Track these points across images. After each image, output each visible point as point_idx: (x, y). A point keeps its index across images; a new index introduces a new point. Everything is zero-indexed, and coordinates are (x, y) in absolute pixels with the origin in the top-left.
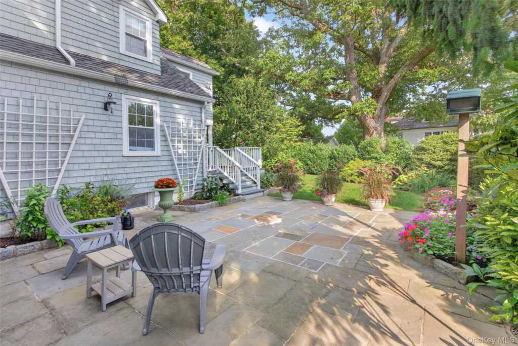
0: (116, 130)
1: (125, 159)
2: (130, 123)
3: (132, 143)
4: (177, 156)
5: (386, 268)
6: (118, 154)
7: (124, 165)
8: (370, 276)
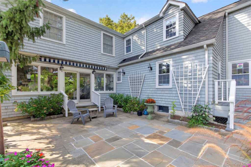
0: (154, 78)
1: (157, 90)
2: (159, 73)
3: (160, 83)
4: (180, 89)
5: (50, 154)
6: (154, 87)
7: (156, 92)
8: (54, 147)
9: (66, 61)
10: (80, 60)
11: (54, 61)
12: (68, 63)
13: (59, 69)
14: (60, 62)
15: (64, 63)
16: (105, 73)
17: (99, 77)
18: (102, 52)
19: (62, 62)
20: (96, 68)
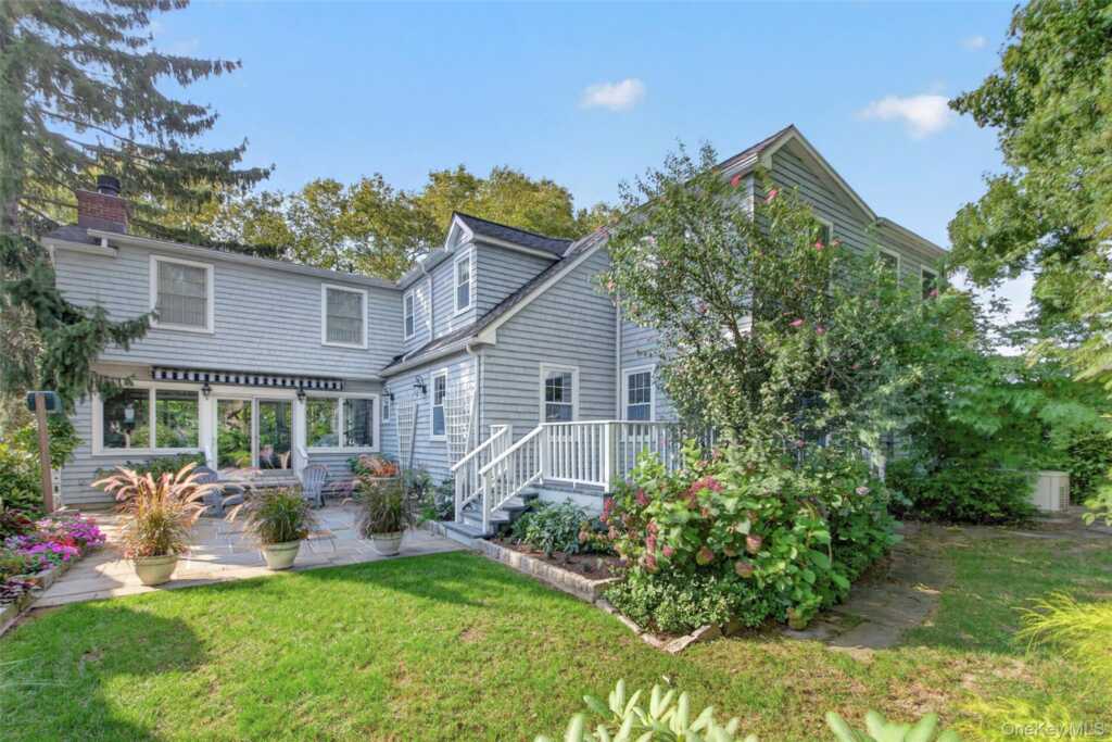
0: (428, 413)
1: (431, 445)
2: (436, 402)
6: (427, 438)
9: (218, 372)
10: (256, 369)
11: (186, 377)
12: (222, 378)
13: (201, 393)
14: (202, 377)
15: (212, 378)
16: (342, 396)
17: (319, 409)
18: (324, 342)
19: (207, 377)
20: (305, 384)
